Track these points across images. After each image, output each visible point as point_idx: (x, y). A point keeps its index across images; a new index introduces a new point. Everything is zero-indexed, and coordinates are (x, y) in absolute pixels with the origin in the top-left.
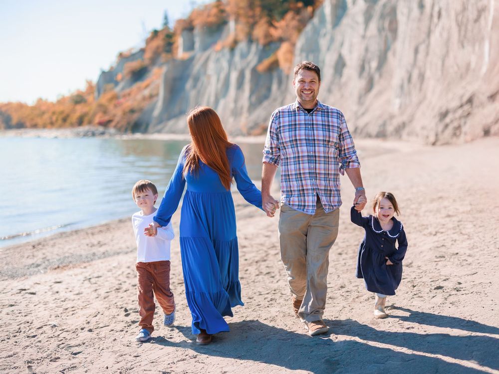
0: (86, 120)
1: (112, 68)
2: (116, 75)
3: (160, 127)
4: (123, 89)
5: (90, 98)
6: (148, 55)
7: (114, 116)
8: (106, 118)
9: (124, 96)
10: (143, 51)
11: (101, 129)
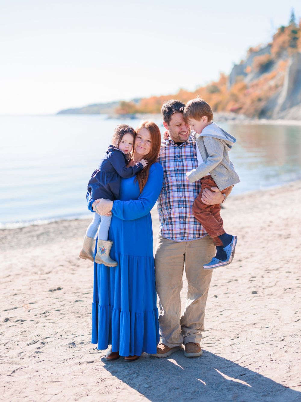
0: (220, 107)
1: (242, 62)
2: (245, 67)
3: (283, 114)
4: (252, 80)
5: (223, 88)
6: (275, 50)
7: (244, 104)
8: (237, 106)
9: (253, 86)
10: (270, 46)
11: (232, 115)
